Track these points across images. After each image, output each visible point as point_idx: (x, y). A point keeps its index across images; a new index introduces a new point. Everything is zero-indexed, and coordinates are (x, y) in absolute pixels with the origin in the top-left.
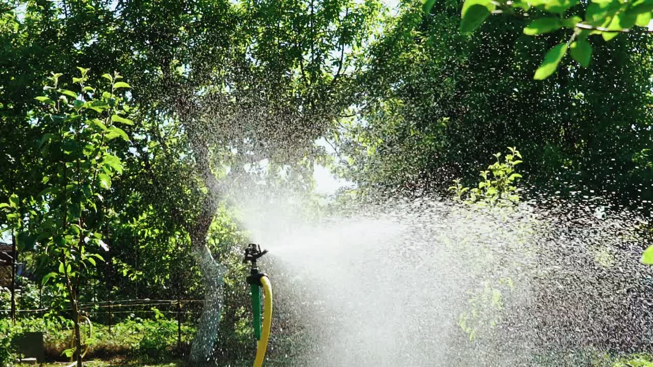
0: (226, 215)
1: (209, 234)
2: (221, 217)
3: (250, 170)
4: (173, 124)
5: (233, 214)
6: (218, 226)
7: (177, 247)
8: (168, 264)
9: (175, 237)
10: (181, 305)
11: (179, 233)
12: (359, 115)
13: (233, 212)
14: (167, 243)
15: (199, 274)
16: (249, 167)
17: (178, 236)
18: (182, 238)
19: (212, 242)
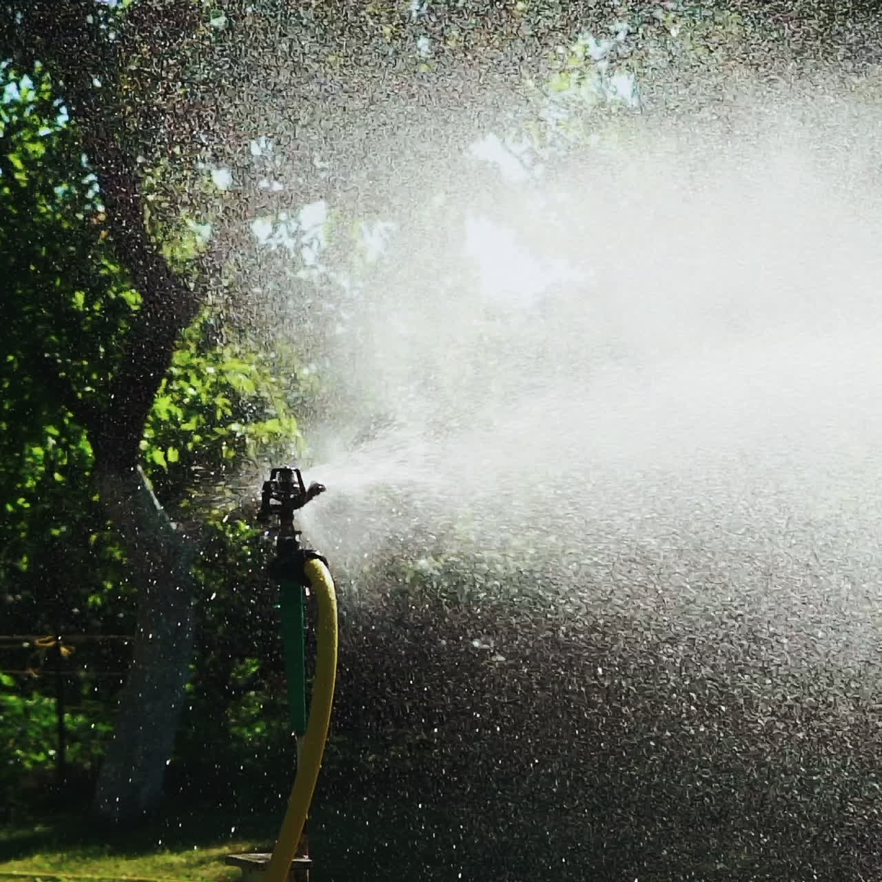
0: (200, 376)
1: (149, 433)
2: (182, 383)
3: (270, 236)
4: (31, 96)
5: (221, 373)
6: (174, 409)
7: (49, 473)
8: (23, 524)
9: (43, 444)
10: (63, 650)
11: (56, 432)
12: (604, 65)
13: (220, 366)
14: (21, 462)
15: (117, 555)
16: (269, 229)
17: (52, 441)
18: (65, 447)
19: (158, 456)
